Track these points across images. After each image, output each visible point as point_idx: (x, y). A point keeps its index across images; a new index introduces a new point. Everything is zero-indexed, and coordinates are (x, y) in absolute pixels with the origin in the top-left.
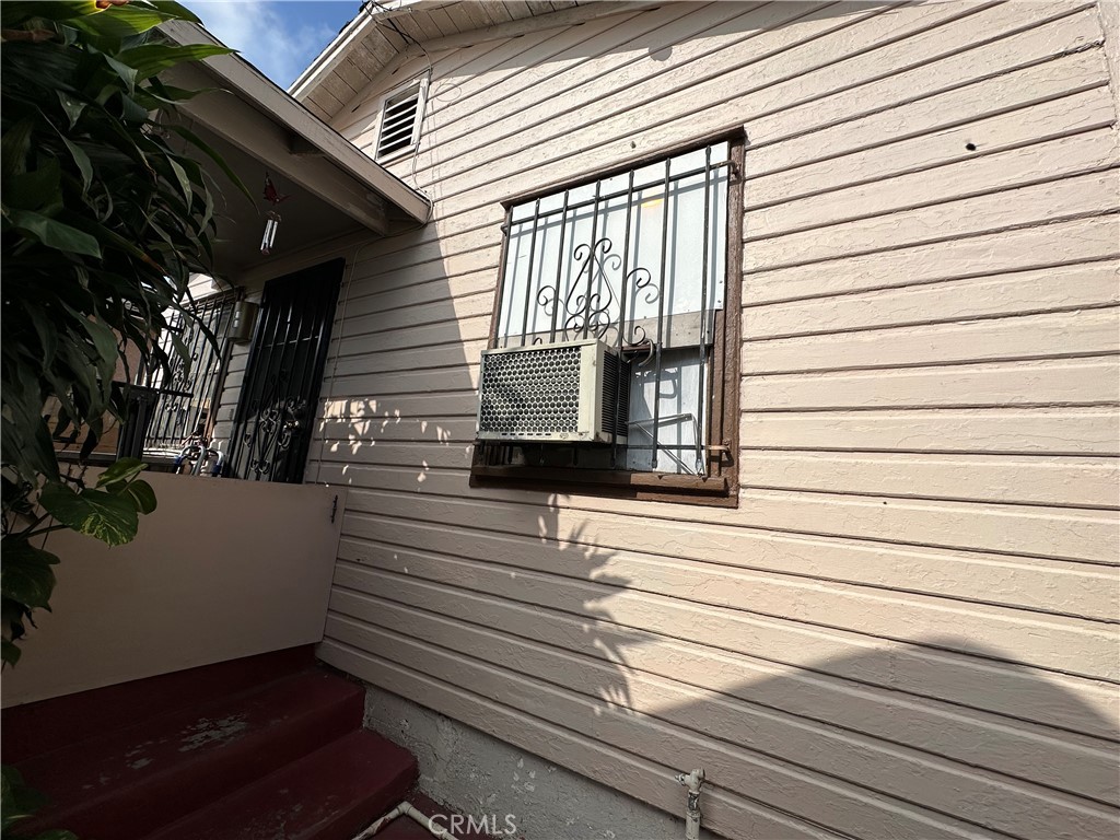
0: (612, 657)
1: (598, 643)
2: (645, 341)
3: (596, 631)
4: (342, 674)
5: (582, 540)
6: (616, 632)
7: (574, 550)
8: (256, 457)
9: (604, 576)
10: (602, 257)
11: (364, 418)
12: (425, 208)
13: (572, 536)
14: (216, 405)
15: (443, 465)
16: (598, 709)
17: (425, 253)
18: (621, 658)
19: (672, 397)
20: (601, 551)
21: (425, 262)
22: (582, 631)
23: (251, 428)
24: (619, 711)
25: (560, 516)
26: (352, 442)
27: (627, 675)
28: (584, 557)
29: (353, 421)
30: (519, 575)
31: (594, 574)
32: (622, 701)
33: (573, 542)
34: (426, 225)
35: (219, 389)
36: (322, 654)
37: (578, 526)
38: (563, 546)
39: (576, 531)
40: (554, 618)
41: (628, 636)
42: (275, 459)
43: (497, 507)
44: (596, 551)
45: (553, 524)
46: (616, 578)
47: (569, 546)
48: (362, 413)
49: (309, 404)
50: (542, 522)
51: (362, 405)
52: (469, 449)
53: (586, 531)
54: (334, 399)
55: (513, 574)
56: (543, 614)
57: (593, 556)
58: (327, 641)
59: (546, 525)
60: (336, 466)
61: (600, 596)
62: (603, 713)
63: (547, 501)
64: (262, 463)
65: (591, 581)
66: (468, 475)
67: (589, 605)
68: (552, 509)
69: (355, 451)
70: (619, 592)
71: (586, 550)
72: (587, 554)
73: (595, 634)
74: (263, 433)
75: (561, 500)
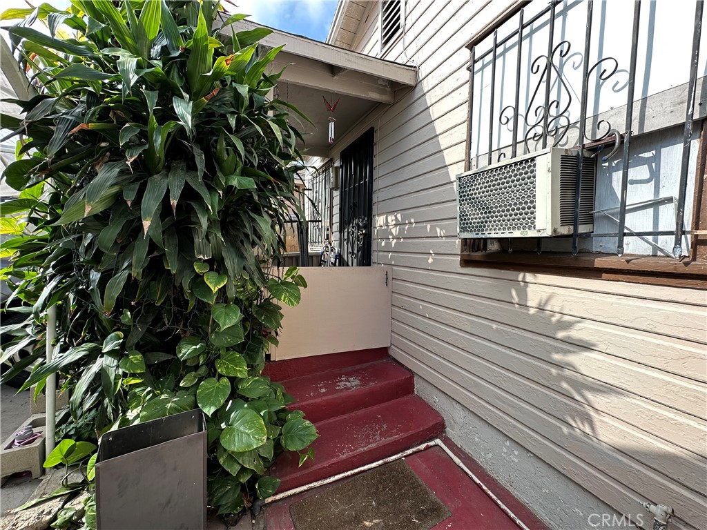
0: (578, 397)
1: (565, 385)
2: (610, 133)
3: (563, 376)
4: (402, 365)
5: (549, 308)
6: (582, 380)
7: (542, 315)
8: (350, 251)
9: (569, 337)
10: (561, 61)
11: (396, 225)
12: (414, 73)
13: (540, 305)
14: (331, 224)
15: (442, 252)
16: (565, 430)
17: (417, 108)
18: (586, 400)
19: (648, 181)
20: (566, 318)
21: (418, 114)
22: (550, 374)
23: (346, 234)
24: (585, 436)
25: (528, 289)
26: (391, 240)
27: (592, 413)
28: (550, 321)
29: (390, 227)
30: (499, 327)
31: (560, 335)
32: (588, 430)
33: (541, 309)
34: (416, 86)
35: (331, 216)
36: (391, 353)
37: (545, 298)
38: (532, 311)
39: (543, 302)
40: (527, 360)
41: (593, 386)
42: (358, 251)
43: (480, 281)
44: (561, 317)
45: (523, 294)
46: (580, 340)
47: (538, 312)
48: (394, 222)
49: (368, 219)
50: (514, 293)
51: (394, 218)
52: (458, 242)
53: (552, 302)
54: (379, 215)
55: (494, 326)
56: (518, 356)
57: (559, 321)
58: (392, 347)
59: (518, 296)
60: (385, 254)
61: (566, 352)
62: (570, 433)
63: (518, 278)
64: (353, 253)
65: (558, 339)
66: (459, 258)
67: (557, 357)
68: (522, 284)
69: (393, 246)
70: (585, 351)
71: (553, 316)
72: (554, 319)
73: (562, 378)
74: (351, 237)
75: (529, 277)
